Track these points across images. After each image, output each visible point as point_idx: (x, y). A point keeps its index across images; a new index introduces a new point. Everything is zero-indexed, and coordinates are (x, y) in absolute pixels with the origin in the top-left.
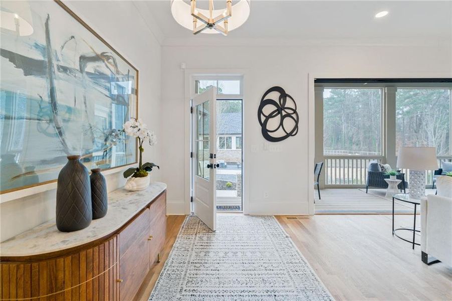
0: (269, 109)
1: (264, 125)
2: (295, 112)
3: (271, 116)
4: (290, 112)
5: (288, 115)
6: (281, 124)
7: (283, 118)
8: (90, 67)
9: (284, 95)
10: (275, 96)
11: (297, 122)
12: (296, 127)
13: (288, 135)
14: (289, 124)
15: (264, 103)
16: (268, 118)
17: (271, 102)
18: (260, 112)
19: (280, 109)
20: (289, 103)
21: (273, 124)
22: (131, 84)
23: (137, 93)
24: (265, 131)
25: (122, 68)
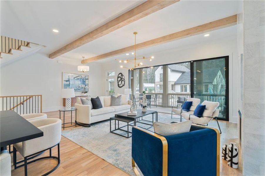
0: (119, 79)
1: (118, 83)
3: (119, 81)
4: (123, 79)
5: (123, 80)
7: (122, 81)
9: (122, 75)
10: (120, 75)
11: (125, 82)
12: (124, 84)
13: (123, 86)
14: (123, 82)
15: (118, 77)
17: (119, 77)
18: (118, 80)
19: (121, 79)
20: (123, 77)
21: (120, 83)
22: (86, 78)
23: (88, 79)
24: (118, 85)
25: (83, 76)
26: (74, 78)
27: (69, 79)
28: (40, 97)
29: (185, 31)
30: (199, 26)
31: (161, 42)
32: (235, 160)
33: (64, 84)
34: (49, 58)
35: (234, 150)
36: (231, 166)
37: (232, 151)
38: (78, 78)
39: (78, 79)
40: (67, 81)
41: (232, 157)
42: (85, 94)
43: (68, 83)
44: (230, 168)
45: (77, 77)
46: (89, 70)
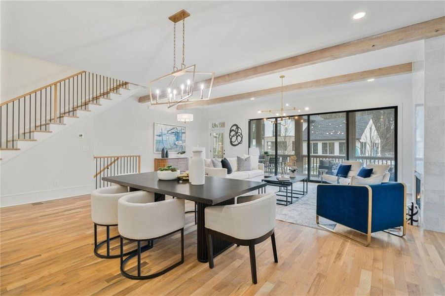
0: (233, 133)
1: (231, 139)
2: (241, 134)
3: (233, 136)
5: (239, 135)
6: (237, 139)
7: (237, 137)
8: (170, 132)
9: (238, 128)
10: (234, 128)
11: (242, 138)
12: (242, 140)
13: (239, 143)
14: (239, 137)
15: (231, 131)
16: (232, 137)
17: (233, 130)
18: (230, 135)
19: (237, 133)
20: (239, 131)
21: (234, 139)
22: (183, 131)
23: (185, 133)
24: (231, 142)
25: (179, 129)
26: (168, 131)
27: (161, 133)
28: (138, 158)
29: (345, 76)
30: (365, 72)
31: (312, 87)
32: (415, 218)
33: (156, 140)
34: (139, 102)
35: (414, 208)
36: (412, 224)
37: (412, 210)
38: (173, 131)
39: (173, 133)
40: (160, 136)
41: (412, 215)
42: (183, 156)
43: (160, 138)
44: (410, 226)
45: (172, 129)
46: (192, 120)
